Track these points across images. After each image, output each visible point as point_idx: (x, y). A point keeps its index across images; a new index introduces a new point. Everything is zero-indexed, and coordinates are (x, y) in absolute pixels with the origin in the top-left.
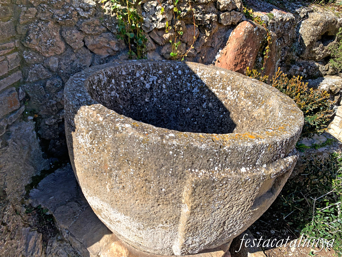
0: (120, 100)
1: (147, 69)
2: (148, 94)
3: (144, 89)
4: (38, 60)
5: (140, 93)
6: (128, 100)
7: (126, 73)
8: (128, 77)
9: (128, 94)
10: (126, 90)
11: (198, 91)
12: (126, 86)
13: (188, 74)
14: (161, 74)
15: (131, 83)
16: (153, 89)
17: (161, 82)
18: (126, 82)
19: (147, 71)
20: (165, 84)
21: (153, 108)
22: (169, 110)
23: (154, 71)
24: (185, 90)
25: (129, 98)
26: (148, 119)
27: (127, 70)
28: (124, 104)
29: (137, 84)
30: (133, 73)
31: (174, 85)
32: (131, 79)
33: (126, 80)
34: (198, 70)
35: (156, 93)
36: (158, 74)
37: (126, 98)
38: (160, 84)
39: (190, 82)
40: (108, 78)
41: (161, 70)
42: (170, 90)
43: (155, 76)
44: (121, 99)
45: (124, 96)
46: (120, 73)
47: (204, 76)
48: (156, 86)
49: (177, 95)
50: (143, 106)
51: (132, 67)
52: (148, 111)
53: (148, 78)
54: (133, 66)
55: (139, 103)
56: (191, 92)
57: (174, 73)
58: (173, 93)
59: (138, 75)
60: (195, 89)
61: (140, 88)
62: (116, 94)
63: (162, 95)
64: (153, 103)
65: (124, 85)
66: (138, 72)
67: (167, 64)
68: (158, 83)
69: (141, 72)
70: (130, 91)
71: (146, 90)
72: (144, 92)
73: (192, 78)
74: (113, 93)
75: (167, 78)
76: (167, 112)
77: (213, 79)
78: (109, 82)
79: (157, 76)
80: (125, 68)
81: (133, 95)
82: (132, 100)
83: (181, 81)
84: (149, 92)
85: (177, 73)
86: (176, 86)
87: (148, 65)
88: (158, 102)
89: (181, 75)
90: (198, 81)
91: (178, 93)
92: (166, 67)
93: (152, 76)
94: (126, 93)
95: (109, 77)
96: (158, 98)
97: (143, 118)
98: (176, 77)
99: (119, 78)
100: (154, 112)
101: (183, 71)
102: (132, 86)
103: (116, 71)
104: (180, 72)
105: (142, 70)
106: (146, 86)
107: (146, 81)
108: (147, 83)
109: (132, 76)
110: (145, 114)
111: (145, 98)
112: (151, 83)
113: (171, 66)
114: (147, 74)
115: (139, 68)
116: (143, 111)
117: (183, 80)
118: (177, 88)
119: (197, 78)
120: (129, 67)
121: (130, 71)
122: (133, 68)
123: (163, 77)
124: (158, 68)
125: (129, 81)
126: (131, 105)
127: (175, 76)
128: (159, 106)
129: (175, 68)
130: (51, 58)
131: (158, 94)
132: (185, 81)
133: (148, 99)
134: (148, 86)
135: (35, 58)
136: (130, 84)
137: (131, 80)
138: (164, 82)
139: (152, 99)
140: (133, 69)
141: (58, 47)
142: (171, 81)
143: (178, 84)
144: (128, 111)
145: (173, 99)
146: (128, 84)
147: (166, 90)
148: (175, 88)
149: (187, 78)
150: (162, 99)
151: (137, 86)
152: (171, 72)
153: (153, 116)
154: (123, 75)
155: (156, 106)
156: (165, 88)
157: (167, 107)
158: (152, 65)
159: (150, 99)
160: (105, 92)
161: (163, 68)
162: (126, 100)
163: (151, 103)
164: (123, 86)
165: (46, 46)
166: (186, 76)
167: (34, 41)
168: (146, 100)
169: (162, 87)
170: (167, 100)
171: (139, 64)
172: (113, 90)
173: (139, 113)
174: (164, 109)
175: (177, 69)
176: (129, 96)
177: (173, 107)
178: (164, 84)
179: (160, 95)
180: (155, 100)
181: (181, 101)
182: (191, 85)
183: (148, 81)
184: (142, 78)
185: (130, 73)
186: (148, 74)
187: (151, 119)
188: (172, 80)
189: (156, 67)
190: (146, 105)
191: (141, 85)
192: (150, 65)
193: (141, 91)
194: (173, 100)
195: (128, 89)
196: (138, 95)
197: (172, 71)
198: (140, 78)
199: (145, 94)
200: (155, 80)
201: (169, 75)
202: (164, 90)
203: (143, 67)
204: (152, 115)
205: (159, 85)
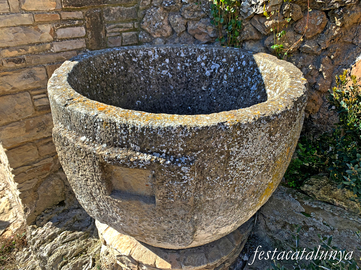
0: (172, 80)
1: (210, 55)
2: (207, 82)
3: (203, 76)
4: (148, 39)
5: (197, 79)
6: (182, 83)
7: (185, 56)
8: (187, 60)
9: (184, 77)
10: (182, 73)
11: (256, 89)
12: (184, 69)
13: (251, 67)
14: (224, 63)
15: (190, 67)
16: (213, 78)
17: (223, 71)
18: (184, 65)
19: (210, 57)
20: (227, 75)
21: (207, 98)
22: (222, 105)
23: (218, 59)
24: (244, 86)
25: (183, 82)
26: (197, 108)
27: (187, 53)
28: (176, 86)
29: (197, 69)
30: (194, 57)
31: (235, 77)
32: (190, 62)
33: (185, 62)
34: (261, 63)
35: (215, 83)
36: (221, 61)
37: (180, 80)
38: (221, 73)
39: (251, 77)
40: (161, 57)
41: (226, 58)
42: (230, 83)
43: (218, 64)
44: (174, 80)
45: (178, 78)
46: (178, 54)
47: (265, 71)
48: (217, 75)
49: (236, 89)
50: (198, 93)
51: (193, 50)
52: (201, 100)
53: (209, 65)
54: (195, 49)
55: (193, 89)
56: (249, 89)
57: (239, 63)
58: (232, 87)
59: (199, 59)
60: (254, 86)
61: (199, 74)
62: (169, 73)
63: (221, 86)
64: (209, 93)
65: (181, 66)
66: (200, 56)
67: (233, 52)
68: (220, 72)
69: (203, 57)
70: (187, 75)
71: (205, 77)
72: (202, 78)
73: (254, 71)
74: (164, 72)
75: (230, 68)
76: (220, 106)
77: (271, 75)
78: (162, 60)
79: (220, 64)
80: (185, 51)
81: (189, 79)
82: (187, 84)
83: (244, 74)
84: (208, 80)
85: (241, 64)
86: (237, 79)
87: (212, 51)
88: (214, 94)
89: (244, 67)
90: (259, 76)
91: (237, 88)
92: (231, 56)
93: (215, 64)
94: (182, 76)
95: (162, 55)
96: (216, 88)
97: (193, 106)
98: (239, 68)
99: (176, 59)
100: (207, 103)
101: (248, 62)
102: (191, 70)
103: (173, 52)
104: (244, 63)
105: (204, 55)
106: (206, 73)
107: (207, 67)
108: (208, 70)
109: (192, 59)
110: (197, 101)
111: (202, 86)
112: (212, 71)
113: (237, 55)
114: (209, 60)
115: (202, 52)
116: (196, 99)
117: (245, 73)
118: (237, 81)
119: (259, 73)
120: (190, 49)
121: (190, 54)
122: (195, 51)
123: (226, 67)
124: (222, 55)
125: (187, 64)
126: (184, 89)
127: (238, 66)
128: (215, 98)
129: (241, 58)
130: (157, 39)
131: (217, 85)
132: (247, 75)
133: (205, 87)
134: (208, 73)
135: (146, 38)
136: (188, 67)
137: (190, 64)
138: (226, 72)
139: (210, 89)
140: (194, 53)
141: (164, 30)
142: (233, 72)
143: (240, 77)
144: (179, 93)
145: (231, 93)
146: (186, 67)
147: (226, 82)
148: (236, 81)
149: (250, 71)
150: (220, 91)
151: (196, 72)
152: (235, 62)
153: (204, 107)
154: (181, 57)
155: (212, 97)
156: (225, 79)
157: (222, 101)
158: (217, 51)
159: (207, 88)
160: (153, 68)
161: (228, 56)
162: (179, 83)
163: (207, 92)
164: (179, 68)
165: (154, 28)
166: (249, 68)
167: (145, 24)
168: (203, 88)
169: (223, 77)
170: (225, 93)
171: (202, 49)
172: (166, 69)
173: (190, 99)
174: (218, 102)
175: (242, 59)
176: (184, 80)
177: (228, 102)
178: (225, 75)
179: (218, 86)
180: (212, 90)
181: (237, 97)
182: (251, 81)
183: (209, 68)
184: (203, 64)
185: (190, 56)
186: (211, 61)
187: (201, 109)
188: (235, 71)
189: (220, 53)
190: (201, 93)
191: (200, 71)
192: (214, 51)
193: (199, 77)
194: (230, 95)
195: (185, 72)
196: (195, 81)
197: (236, 60)
198: (201, 63)
199: (203, 82)
200: (217, 68)
201: (233, 65)
202: (225, 81)
203: (206, 52)
204: (204, 105)
205: (220, 75)
